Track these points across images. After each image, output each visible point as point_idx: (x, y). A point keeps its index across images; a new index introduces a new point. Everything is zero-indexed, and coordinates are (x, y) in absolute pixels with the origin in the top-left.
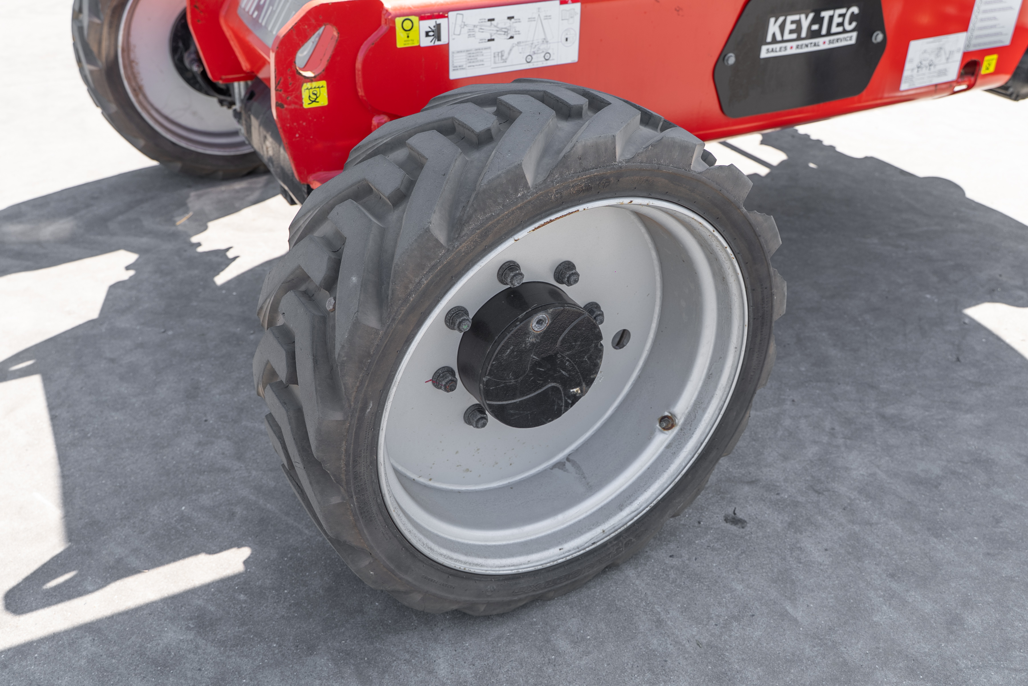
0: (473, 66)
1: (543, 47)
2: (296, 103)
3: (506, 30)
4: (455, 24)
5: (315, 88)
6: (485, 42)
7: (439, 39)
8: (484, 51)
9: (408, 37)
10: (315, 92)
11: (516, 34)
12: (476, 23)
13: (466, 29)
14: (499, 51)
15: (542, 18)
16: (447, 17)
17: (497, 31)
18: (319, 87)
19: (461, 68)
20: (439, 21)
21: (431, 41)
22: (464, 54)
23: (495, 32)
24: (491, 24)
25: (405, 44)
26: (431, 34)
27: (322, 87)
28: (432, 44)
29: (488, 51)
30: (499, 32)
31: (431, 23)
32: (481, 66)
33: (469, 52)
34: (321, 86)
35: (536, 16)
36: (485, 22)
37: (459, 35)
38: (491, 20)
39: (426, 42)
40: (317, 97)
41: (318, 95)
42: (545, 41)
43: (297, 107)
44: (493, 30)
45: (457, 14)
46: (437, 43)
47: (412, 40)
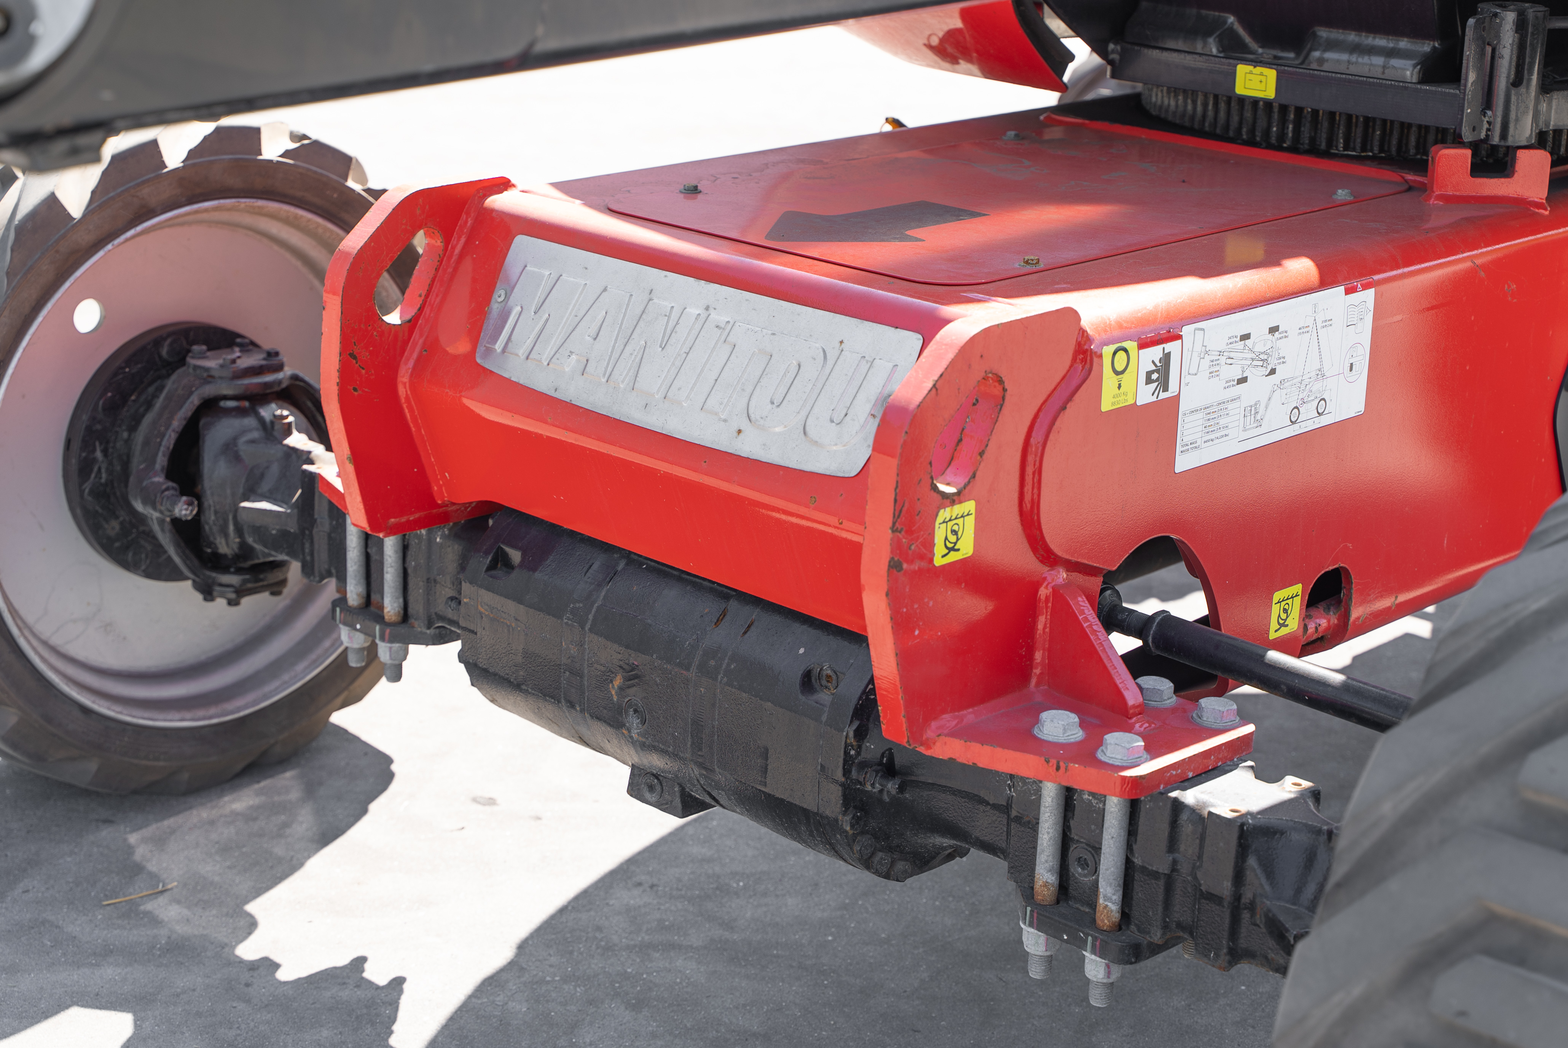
0: (1212, 440)
1: (1317, 386)
2: (922, 557)
3: (1266, 357)
4: (1192, 351)
5: (956, 518)
6: (1233, 386)
7: (1166, 389)
8: (1230, 406)
9: (1119, 387)
10: (956, 528)
11: (1279, 363)
12: (1223, 347)
13: (1208, 358)
14: (1253, 403)
15: (1319, 325)
16: (1179, 337)
17: (1253, 360)
18: (962, 516)
19: (1194, 446)
20: (1170, 347)
21: (1153, 395)
22: (1200, 415)
23: (1249, 362)
24: (1245, 345)
25: (1113, 404)
26: (1155, 376)
27: (968, 515)
28: (1154, 399)
29: (1236, 404)
30: (1255, 363)
31: (1155, 353)
32: (1224, 439)
33: (1208, 411)
34: (965, 514)
35: (1310, 322)
36: (1236, 342)
37: (1196, 374)
38: (1246, 337)
39: (1146, 395)
40: (958, 539)
41: (960, 534)
42: (1321, 375)
43: (924, 564)
44: (1246, 359)
45: (1196, 329)
46: (1163, 395)
47: (1125, 394)
